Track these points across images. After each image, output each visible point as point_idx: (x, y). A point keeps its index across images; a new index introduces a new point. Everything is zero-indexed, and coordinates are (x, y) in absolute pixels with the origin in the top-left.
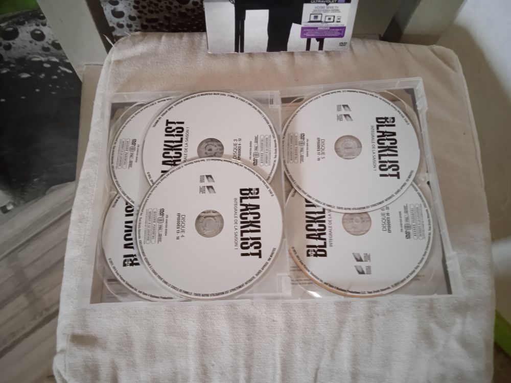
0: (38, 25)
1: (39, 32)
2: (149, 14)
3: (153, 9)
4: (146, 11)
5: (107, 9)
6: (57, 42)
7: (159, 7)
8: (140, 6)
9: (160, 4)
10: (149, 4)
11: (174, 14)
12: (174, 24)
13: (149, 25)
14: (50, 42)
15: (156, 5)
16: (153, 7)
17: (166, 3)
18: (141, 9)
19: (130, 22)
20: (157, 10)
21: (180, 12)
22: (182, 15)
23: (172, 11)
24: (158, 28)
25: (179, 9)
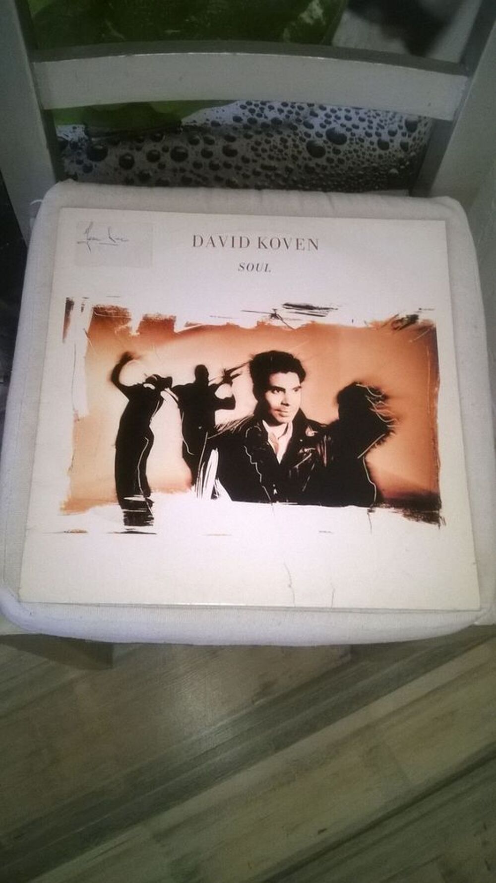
0: (131, 149)
1: (130, 158)
2: (267, 159)
3: (275, 155)
4: (265, 155)
5: (219, 143)
6: (146, 172)
7: (283, 153)
8: (260, 148)
9: (286, 151)
10: (272, 148)
11: (299, 167)
12: (295, 179)
13: (264, 172)
14: (137, 172)
15: (281, 151)
16: (275, 153)
17: (293, 151)
18: (260, 152)
19: (240, 164)
20: (280, 157)
21: (306, 167)
22: (309, 170)
23: (297, 163)
24: (273, 178)
25: (307, 162)
